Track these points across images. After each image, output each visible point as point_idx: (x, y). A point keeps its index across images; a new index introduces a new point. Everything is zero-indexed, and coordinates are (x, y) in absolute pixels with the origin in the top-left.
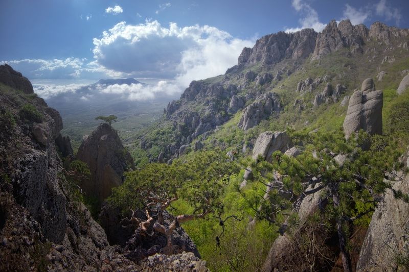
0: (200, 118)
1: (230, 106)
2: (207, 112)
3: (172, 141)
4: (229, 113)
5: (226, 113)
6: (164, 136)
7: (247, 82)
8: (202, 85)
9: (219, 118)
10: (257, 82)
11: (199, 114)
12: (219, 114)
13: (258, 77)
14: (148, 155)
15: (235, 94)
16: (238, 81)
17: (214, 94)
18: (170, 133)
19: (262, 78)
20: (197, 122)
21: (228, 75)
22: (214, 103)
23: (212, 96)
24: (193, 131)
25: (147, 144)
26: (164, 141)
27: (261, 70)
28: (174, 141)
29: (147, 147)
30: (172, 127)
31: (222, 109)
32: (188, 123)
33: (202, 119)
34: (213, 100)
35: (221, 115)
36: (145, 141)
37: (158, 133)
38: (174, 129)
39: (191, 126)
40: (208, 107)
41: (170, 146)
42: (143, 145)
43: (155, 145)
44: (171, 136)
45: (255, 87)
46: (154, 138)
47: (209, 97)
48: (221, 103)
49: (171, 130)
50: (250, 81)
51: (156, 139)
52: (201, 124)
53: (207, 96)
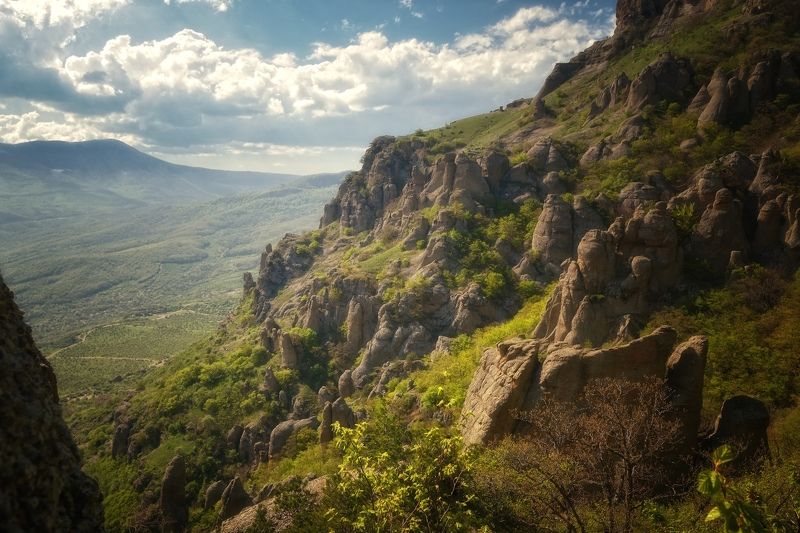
0: (380, 301)
1: (535, 249)
2: (416, 277)
3: (249, 410)
4: (525, 282)
5: (510, 283)
6: (219, 389)
7: (639, 122)
8: (420, 153)
9: (471, 305)
10: (705, 116)
11: (381, 285)
12: (473, 286)
13: (715, 83)
14: (138, 481)
15: (569, 186)
16: (598, 120)
17: (457, 192)
18: (249, 373)
19: (740, 85)
20: (367, 324)
21: (551, 99)
22: (452, 234)
23: (445, 201)
24: (349, 361)
25: (139, 435)
26: (214, 410)
27: (744, 40)
28: (260, 407)
29: (139, 449)
30: (258, 347)
31: (489, 262)
32: (326, 328)
33: (390, 310)
34: (450, 221)
35: (480, 292)
36: (131, 423)
37: (192, 381)
38: (262, 358)
39: (339, 338)
40: (422, 254)
41: (240, 430)
42: (122, 438)
43: (174, 432)
44: (248, 388)
45: (685, 143)
46: (170, 403)
47: (435, 207)
48: (489, 232)
49: (248, 364)
50: (658, 112)
51: (179, 409)
52: (382, 330)
53: (428, 203)
